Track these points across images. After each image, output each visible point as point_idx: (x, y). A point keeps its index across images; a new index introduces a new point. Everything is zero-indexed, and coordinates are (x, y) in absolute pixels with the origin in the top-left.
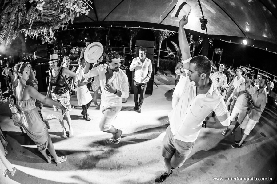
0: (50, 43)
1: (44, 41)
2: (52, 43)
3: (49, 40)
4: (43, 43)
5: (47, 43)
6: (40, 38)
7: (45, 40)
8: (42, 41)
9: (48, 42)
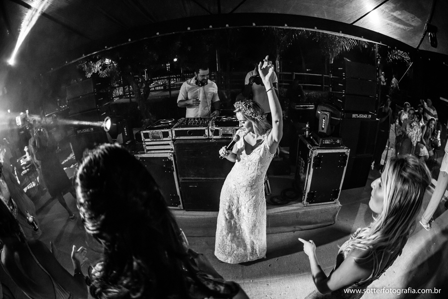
0: (104, 74)
1: (90, 71)
2: (107, 73)
3: (101, 68)
4: (89, 75)
5: (95, 75)
6: (81, 66)
7: (93, 69)
8: (85, 72)
9: (98, 72)
